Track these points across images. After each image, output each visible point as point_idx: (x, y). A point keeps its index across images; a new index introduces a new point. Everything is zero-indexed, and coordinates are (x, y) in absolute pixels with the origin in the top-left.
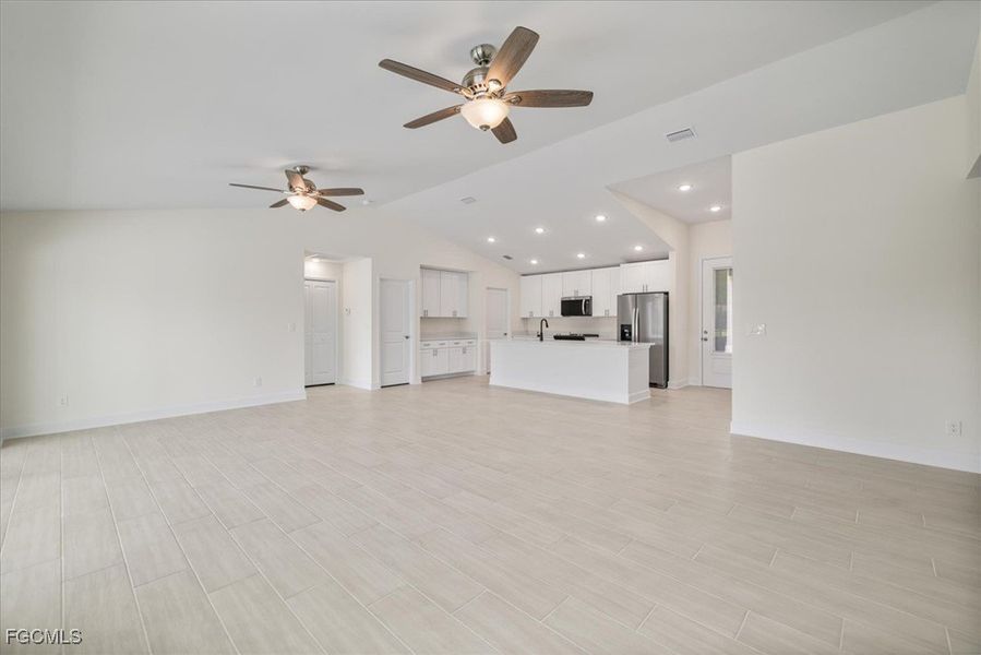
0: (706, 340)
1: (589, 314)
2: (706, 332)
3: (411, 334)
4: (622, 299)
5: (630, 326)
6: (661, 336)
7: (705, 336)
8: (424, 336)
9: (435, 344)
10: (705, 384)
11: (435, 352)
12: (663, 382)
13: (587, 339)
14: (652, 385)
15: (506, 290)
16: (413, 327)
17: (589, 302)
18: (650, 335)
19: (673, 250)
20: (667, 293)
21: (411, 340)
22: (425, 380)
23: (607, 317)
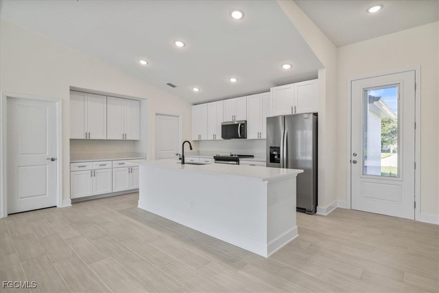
0: (355, 162)
1: (244, 136)
2: (355, 155)
3: (58, 156)
4: (272, 121)
5: (279, 148)
6: (310, 158)
7: (354, 158)
8: (73, 159)
9: (91, 165)
10: (353, 208)
11: (93, 173)
12: (312, 208)
13: (242, 161)
14: (300, 209)
15: (178, 116)
16: (61, 151)
17: (244, 125)
18: (300, 157)
19: (322, 67)
20: (316, 114)
21: (58, 162)
22: (75, 202)
23: (260, 139)
